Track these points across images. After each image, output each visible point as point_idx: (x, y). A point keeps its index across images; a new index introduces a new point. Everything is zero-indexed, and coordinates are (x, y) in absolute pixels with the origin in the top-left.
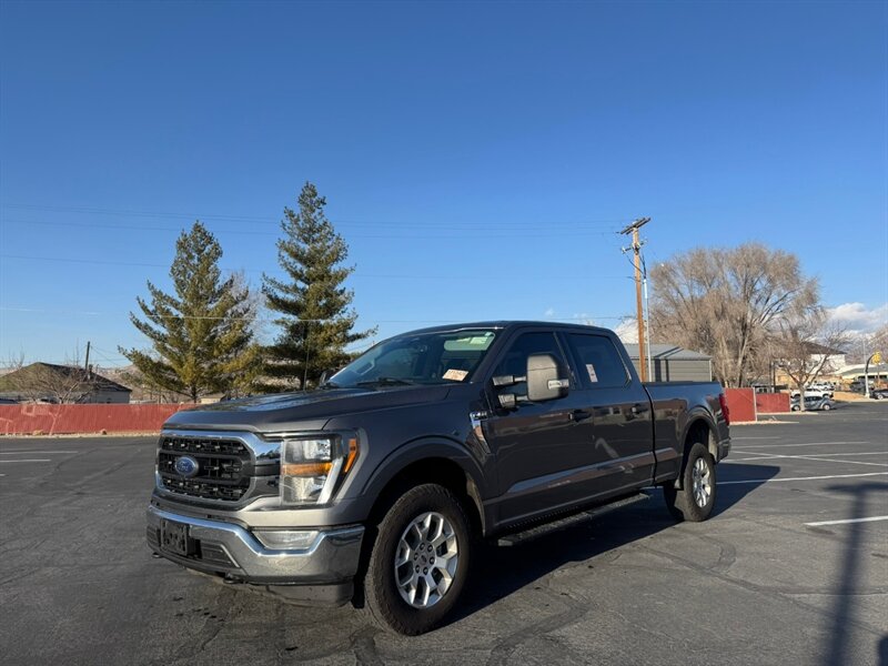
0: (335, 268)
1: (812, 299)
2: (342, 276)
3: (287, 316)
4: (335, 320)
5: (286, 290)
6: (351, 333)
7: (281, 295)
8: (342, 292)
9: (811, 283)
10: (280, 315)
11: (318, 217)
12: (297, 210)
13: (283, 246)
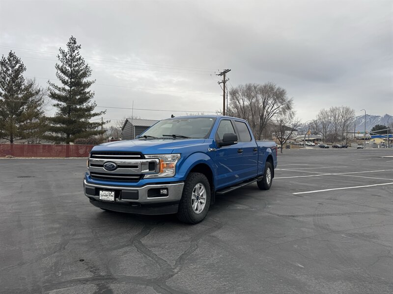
0: (85, 80)
1: (289, 108)
2: (88, 85)
3: (60, 103)
4: (85, 105)
5: (59, 89)
6: (92, 112)
7: (57, 92)
8: (88, 93)
9: (289, 102)
10: (56, 102)
11: (77, 55)
12: (66, 49)
13: (58, 67)
